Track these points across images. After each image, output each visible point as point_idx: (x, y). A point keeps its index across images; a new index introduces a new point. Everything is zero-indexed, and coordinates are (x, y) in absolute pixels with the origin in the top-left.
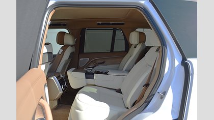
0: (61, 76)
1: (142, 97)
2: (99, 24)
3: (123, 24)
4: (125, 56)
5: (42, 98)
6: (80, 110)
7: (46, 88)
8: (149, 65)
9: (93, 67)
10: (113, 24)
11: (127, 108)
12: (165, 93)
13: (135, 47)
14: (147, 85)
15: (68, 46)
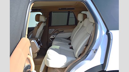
0: (39, 40)
1: (84, 51)
2: (59, 9)
3: (74, 9)
4: (75, 28)
5: (28, 54)
6: (49, 59)
7: (31, 48)
8: (88, 33)
9: (57, 34)
10: (68, 9)
11: (76, 58)
12: (96, 50)
13: (81, 22)
14: (87, 45)
15: (42, 22)
